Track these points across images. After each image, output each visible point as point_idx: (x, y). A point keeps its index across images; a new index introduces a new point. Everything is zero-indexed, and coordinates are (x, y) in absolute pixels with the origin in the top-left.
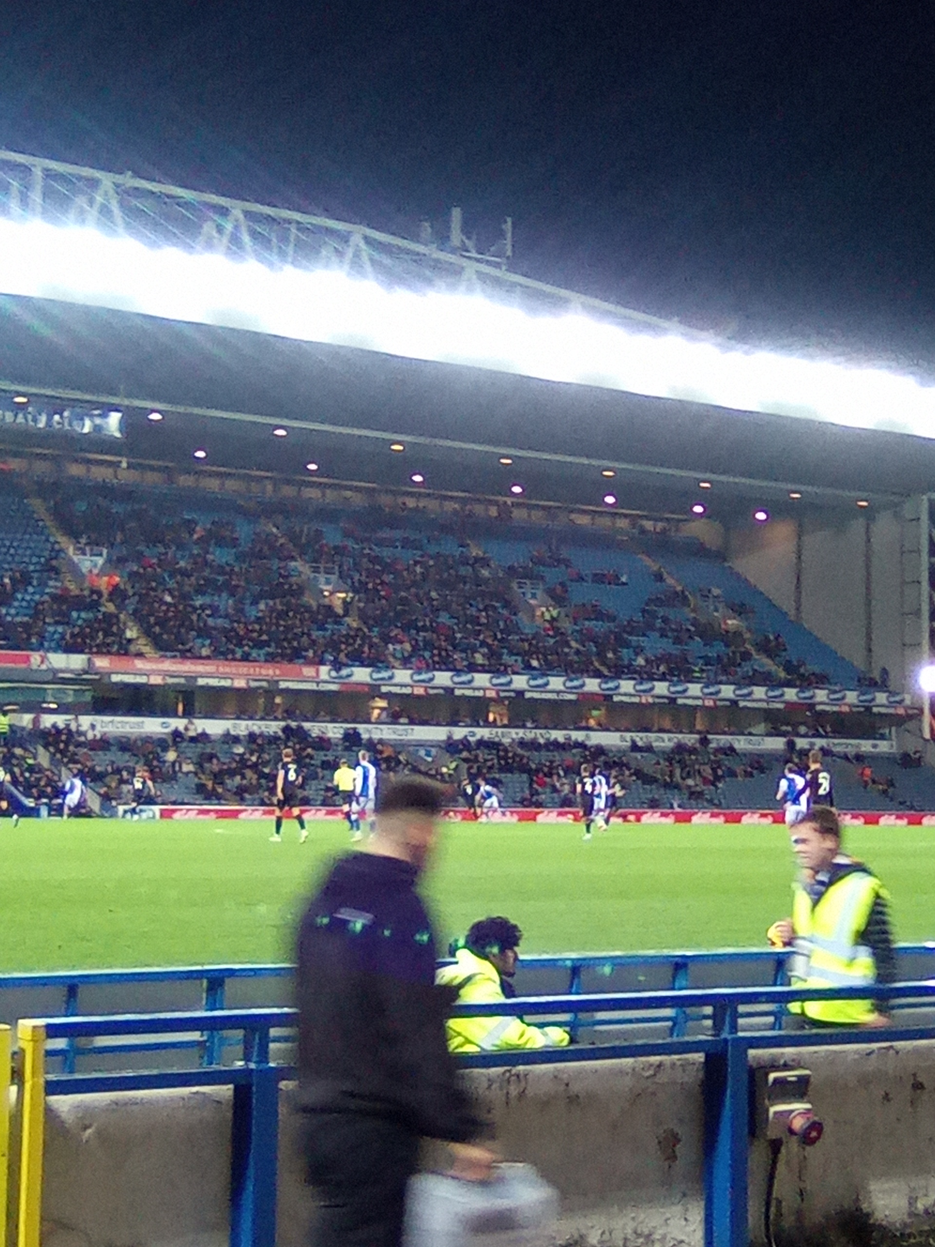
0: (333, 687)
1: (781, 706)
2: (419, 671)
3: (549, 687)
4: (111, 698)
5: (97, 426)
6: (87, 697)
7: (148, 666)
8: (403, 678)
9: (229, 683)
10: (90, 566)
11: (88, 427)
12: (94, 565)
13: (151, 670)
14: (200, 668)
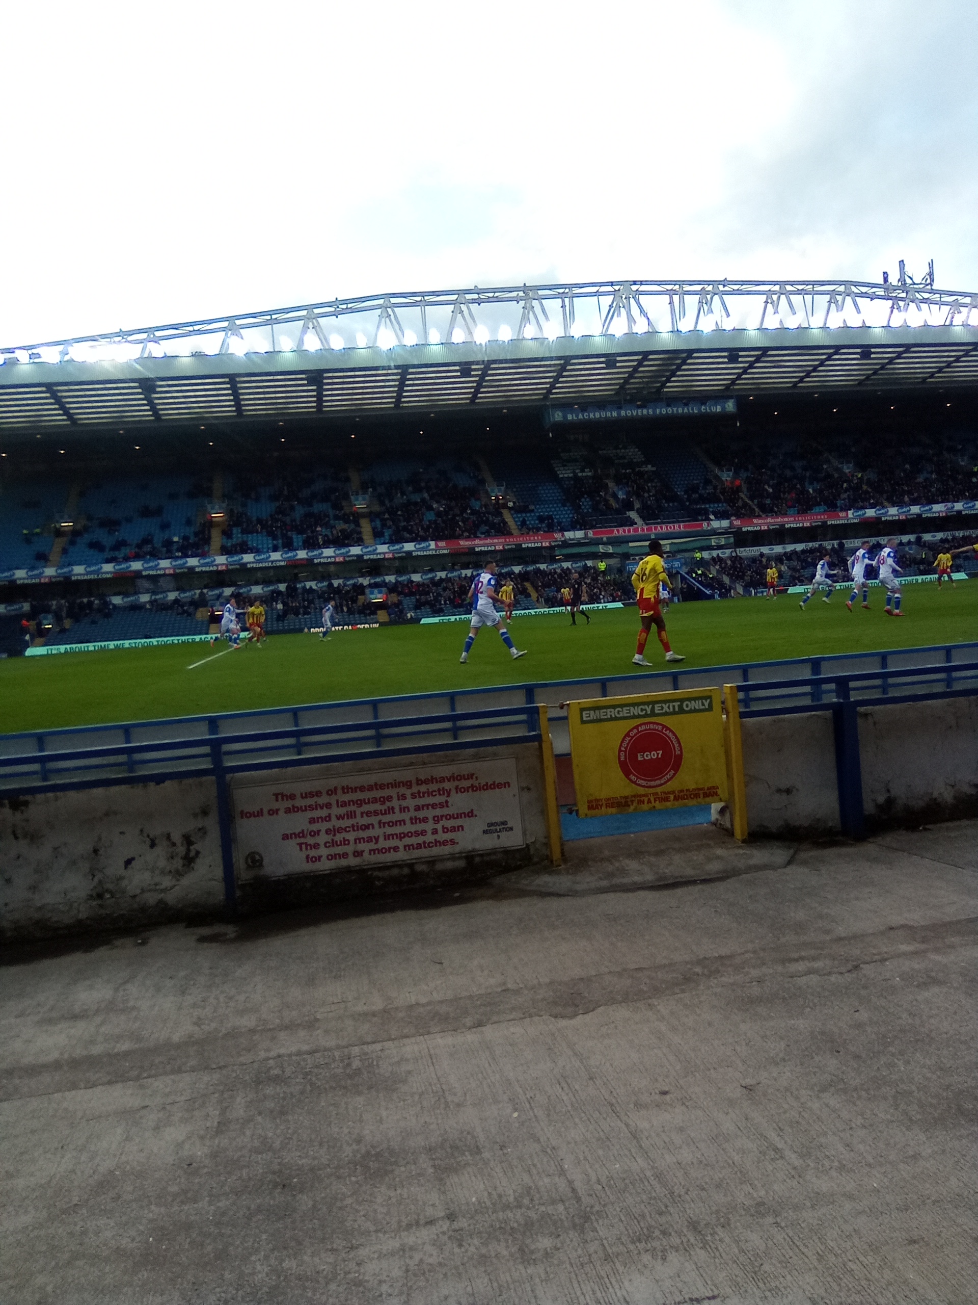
0: (856, 521)
2: (901, 507)
3: (976, 507)
4: (742, 539)
5: (723, 408)
6: (732, 540)
7: (760, 521)
8: (893, 512)
9: (801, 525)
10: (726, 476)
11: (719, 409)
12: (728, 476)
13: (761, 524)
14: (786, 519)
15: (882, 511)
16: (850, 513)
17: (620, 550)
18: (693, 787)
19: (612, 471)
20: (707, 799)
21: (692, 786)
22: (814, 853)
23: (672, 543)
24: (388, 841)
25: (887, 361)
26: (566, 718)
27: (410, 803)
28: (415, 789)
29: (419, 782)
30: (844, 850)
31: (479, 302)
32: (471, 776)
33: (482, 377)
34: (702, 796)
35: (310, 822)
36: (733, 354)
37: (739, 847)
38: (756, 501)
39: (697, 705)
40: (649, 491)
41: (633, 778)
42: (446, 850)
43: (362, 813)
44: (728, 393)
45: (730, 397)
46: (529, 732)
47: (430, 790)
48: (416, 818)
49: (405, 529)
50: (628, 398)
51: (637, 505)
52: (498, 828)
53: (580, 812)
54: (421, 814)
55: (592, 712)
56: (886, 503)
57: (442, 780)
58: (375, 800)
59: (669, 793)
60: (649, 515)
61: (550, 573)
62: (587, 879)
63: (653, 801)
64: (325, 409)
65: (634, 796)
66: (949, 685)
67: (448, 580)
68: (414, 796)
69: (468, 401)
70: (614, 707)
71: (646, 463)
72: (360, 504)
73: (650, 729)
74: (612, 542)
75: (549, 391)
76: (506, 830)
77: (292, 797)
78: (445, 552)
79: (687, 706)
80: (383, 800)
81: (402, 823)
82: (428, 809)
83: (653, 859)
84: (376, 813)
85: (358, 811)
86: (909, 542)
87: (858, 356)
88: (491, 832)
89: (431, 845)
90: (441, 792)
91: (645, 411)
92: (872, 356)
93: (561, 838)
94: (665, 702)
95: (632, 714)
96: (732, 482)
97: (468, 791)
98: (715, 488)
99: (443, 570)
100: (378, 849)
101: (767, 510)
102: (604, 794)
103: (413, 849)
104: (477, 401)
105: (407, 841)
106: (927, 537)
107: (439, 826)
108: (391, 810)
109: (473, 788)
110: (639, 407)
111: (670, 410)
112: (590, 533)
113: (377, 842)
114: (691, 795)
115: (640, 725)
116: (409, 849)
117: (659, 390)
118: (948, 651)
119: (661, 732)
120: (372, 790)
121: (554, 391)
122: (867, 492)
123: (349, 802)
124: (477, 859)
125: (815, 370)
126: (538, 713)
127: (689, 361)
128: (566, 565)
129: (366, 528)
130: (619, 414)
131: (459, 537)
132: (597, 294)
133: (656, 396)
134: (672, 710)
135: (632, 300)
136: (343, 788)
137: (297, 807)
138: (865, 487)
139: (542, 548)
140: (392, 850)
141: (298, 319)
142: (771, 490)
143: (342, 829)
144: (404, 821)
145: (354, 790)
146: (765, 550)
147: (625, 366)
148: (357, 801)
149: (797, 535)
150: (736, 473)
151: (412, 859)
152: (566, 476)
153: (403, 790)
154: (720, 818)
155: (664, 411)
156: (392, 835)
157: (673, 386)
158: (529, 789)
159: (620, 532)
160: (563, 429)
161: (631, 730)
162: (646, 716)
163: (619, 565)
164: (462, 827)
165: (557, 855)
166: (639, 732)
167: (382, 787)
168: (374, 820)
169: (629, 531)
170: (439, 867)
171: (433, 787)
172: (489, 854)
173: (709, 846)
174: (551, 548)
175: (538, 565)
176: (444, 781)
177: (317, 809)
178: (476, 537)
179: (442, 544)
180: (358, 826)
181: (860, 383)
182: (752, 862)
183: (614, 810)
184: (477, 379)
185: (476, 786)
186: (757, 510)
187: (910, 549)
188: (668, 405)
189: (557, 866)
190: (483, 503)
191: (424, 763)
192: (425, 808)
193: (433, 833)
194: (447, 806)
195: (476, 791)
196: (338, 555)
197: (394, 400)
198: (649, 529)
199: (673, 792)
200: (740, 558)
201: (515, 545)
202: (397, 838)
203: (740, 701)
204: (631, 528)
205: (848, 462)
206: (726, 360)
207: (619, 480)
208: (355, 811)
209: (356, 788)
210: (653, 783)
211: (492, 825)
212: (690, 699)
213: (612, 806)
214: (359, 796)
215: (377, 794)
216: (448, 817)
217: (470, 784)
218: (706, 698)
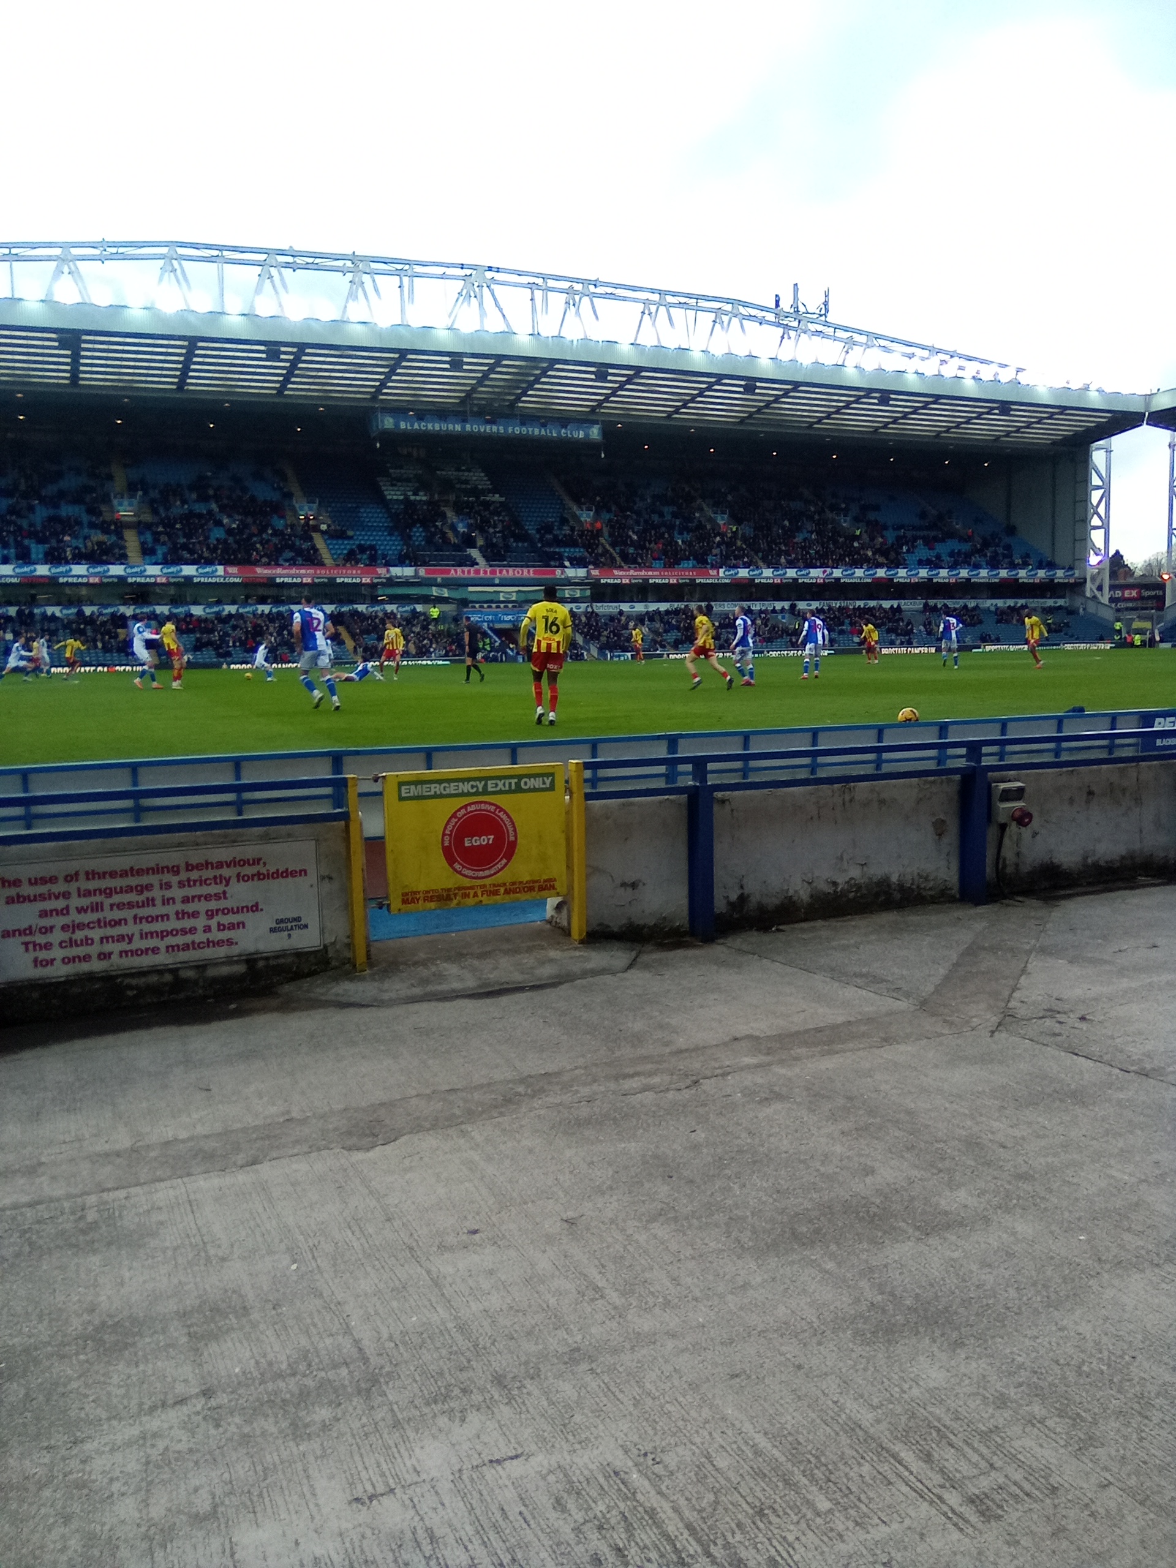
0: (727, 581)
1: (997, 581)
2: (776, 569)
3: (856, 575)
4: (601, 593)
5: (587, 435)
6: (588, 593)
7: (621, 573)
8: (767, 574)
9: (667, 581)
10: (586, 517)
11: (581, 435)
12: (588, 516)
13: (623, 576)
14: (650, 573)
15: (756, 572)
16: (721, 571)
17: (457, 594)
18: (528, 878)
19: (452, 497)
20: (544, 894)
21: (526, 878)
22: (657, 955)
23: (519, 591)
24: (145, 941)
25: (772, 399)
26: (380, 794)
27: (177, 893)
28: (183, 876)
29: (189, 867)
30: (691, 953)
31: (294, 267)
32: (257, 861)
33: (294, 364)
34: (536, 889)
35: (41, 916)
36: (602, 371)
37: (576, 949)
38: (618, 549)
39: (537, 783)
40: (495, 527)
41: (457, 866)
42: (222, 952)
43: (112, 906)
44: (594, 417)
45: (595, 422)
46: (334, 808)
47: (203, 878)
48: (184, 913)
49: (185, 547)
50: (475, 409)
51: (480, 542)
52: (289, 925)
53: (392, 907)
54: (190, 908)
55: (413, 787)
56: (761, 564)
57: (220, 865)
58: (130, 889)
59: (499, 885)
60: (495, 555)
61: (370, 617)
62: (396, 987)
63: (479, 894)
64: (81, 382)
65: (459, 888)
66: (813, 772)
67: (240, 616)
68: (181, 884)
69: (274, 392)
70: (439, 782)
71: (494, 491)
72: (125, 511)
73: (480, 810)
74: (447, 584)
75: (379, 389)
76: (299, 928)
77: (17, 883)
78: (237, 580)
79: (526, 783)
80: (141, 889)
81: (165, 918)
82: (199, 900)
83: (476, 962)
84: (130, 905)
85: (107, 902)
86: (783, 610)
87: (741, 389)
88: (281, 930)
89: (202, 946)
90: (218, 880)
91: (495, 428)
92: (757, 391)
93: (367, 938)
94: (500, 778)
95: (460, 791)
96: (592, 524)
97: (253, 880)
98: (572, 529)
99: (233, 603)
100: (131, 951)
101: (630, 561)
102: (422, 887)
103: (179, 950)
104: (286, 392)
105: (171, 940)
106: (802, 605)
107: (213, 923)
108: (150, 902)
109: (260, 876)
110: (488, 422)
111: (524, 430)
112: (422, 572)
113: (130, 941)
114: (524, 888)
115: (470, 804)
116: (173, 950)
117: (512, 405)
118: (815, 733)
119: (494, 813)
120: (127, 875)
121: (385, 391)
122: (741, 549)
123: (95, 890)
125: (692, 401)
126: (346, 786)
127: (550, 373)
128: (390, 608)
129: (132, 541)
130: (463, 428)
131: (256, 563)
132: (443, 277)
133: (509, 411)
134: (507, 788)
135: (485, 290)
136: (87, 873)
137: (24, 896)
138: (739, 543)
139: (361, 585)
140: (150, 952)
141: (49, 259)
142: (635, 537)
144: (167, 916)
145: (102, 875)
146: (625, 607)
147: (473, 370)
148: (106, 889)
149: (662, 593)
150: (597, 512)
151: (177, 963)
152: (395, 497)
153: (167, 877)
154: (556, 916)
155: (517, 431)
156: (152, 933)
157: (529, 402)
158: (330, 878)
159: (458, 573)
160: (393, 439)
161: (459, 810)
162: (477, 794)
163: (455, 613)
164: (243, 923)
165: (361, 957)
166: (467, 813)
167: (140, 872)
168: (127, 914)
169: (469, 572)
170: (211, 972)
171: (209, 873)
172: (277, 957)
173: (543, 948)
174: (373, 586)
175: (355, 606)
176: (222, 867)
177: (50, 899)
178: (278, 565)
179: (233, 570)
180: (105, 922)
181: (742, 421)
182: (589, 966)
183: (433, 905)
184: (288, 365)
185: (263, 874)
186: (618, 559)
187: (783, 618)
188: (523, 424)
189: (360, 971)
190: (289, 522)
191: (197, 845)
192: (196, 899)
193: (205, 931)
194: (225, 898)
195: (264, 879)
196: (95, 575)
197: (176, 380)
198: (493, 572)
199: (505, 884)
200: (597, 615)
201: (329, 579)
202: (157, 936)
203: (586, 781)
204: (472, 569)
205: (723, 513)
206: (593, 377)
207: (459, 509)
208: (102, 903)
209: (105, 873)
210: (481, 874)
211: (281, 921)
212: (529, 776)
213: (431, 899)
214: (108, 883)
215: (133, 881)
216: (226, 911)
217: (255, 872)
218: (548, 775)
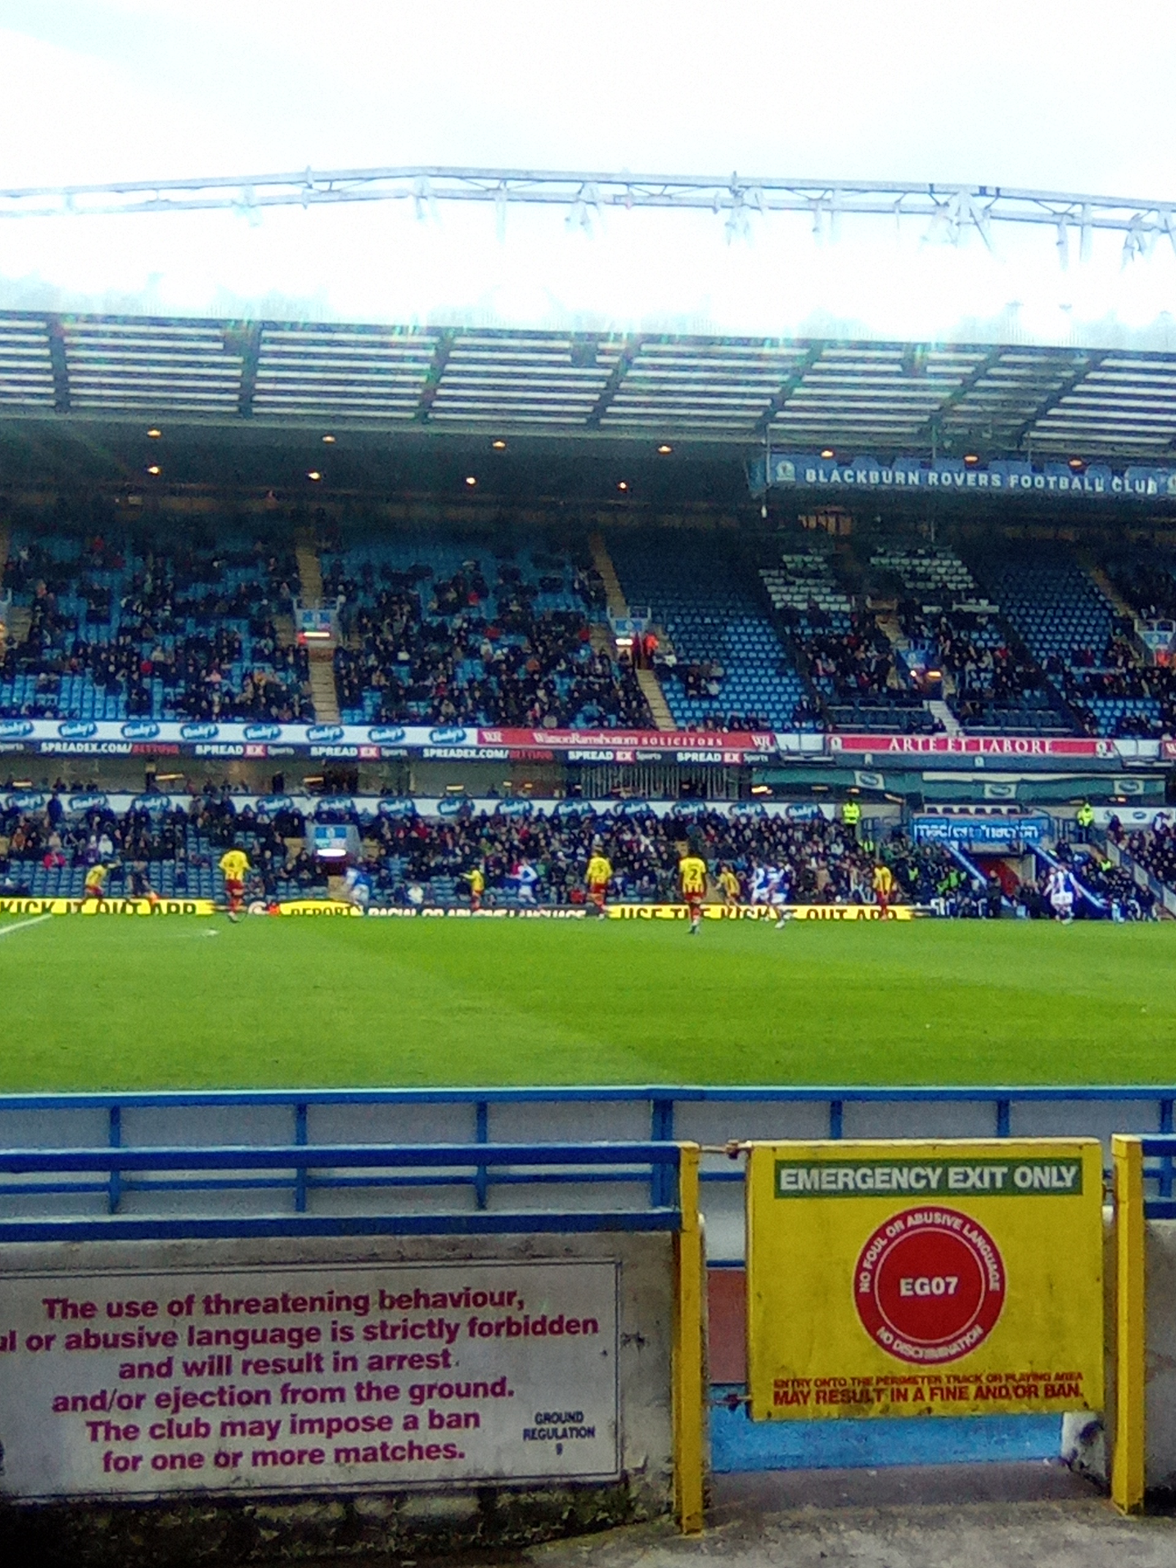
18: (1024, 1369)
20: (1058, 1403)
21: (1021, 1368)
24: (298, 1437)
26: (741, 1177)
27: (363, 1349)
29: (387, 1302)
32: (507, 1298)
34: (1041, 1393)
35: (122, 1375)
37: (1122, 1524)
39: (1047, 1177)
41: (884, 1335)
42: (434, 1469)
43: (246, 1365)
46: (655, 1206)
47: (410, 1324)
48: (371, 1388)
52: (560, 1427)
53: (755, 1406)
54: (383, 1378)
55: (802, 1173)
57: (441, 1300)
58: (279, 1336)
59: (966, 1379)
61: (735, 825)
63: (927, 1396)
65: (885, 1380)
68: (370, 1333)
73: (933, 1225)
75: (769, 415)
76: (579, 1434)
77: (87, 1310)
80: (299, 1337)
81: (337, 1394)
82: (400, 1367)
83: (916, 1534)
84: (279, 1366)
85: (238, 1358)
88: (544, 1436)
89: (399, 1454)
90: (436, 1329)
94: (974, 1162)
95: (894, 1185)
97: (498, 1334)
103: (357, 1459)
105: (344, 1440)
107: (422, 1412)
108: (314, 1363)
109: (512, 1328)
112: (836, 743)
113: (272, 1437)
114: (1016, 1389)
116: (348, 1459)
119: (960, 1233)
120: (275, 1310)
123: (219, 1334)
124: (505, 1499)
128: (773, 809)
134: (987, 1183)
136: (207, 1301)
137: (96, 1336)
140: (306, 1458)
143: (195, 1397)
144: (342, 1391)
145: (234, 1307)
148: (237, 1333)
151: (351, 1485)
153: (346, 1317)
154: (1080, 1450)
156: (311, 1423)
158: (641, 1341)
160: (794, 501)
161: (891, 1222)
164: (476, 1416)
165: (691, 1503)
166: (907, 1230)
167: (298, 1305)
168: (271, 1382)
170: (413, 1508)
171: (419, 1316)
172: (533, 1489)
176: (444, 1305)
177: (141, 1344)
180: (232, 1394)
185: (518, 1324)
189: (688, 1533)
191: (402, 1259)
192: (395, 1364)
193: (406, 1427)
194: (447, 1365)
195: (518, 1333)
199: (977, 1379)
202: (321, 1430)
203: (1147, 1174)
208: (229, 1358)
209: (238, 1303)
210: (931, 1354)
211: (548, 1418)
212: (1031, 1163)
213: (831, 1398)
214: (242, 1321)
215: (286, 1321)
216: (447, 1391)
217: (503, 1319)
218: (1068, 1162)
